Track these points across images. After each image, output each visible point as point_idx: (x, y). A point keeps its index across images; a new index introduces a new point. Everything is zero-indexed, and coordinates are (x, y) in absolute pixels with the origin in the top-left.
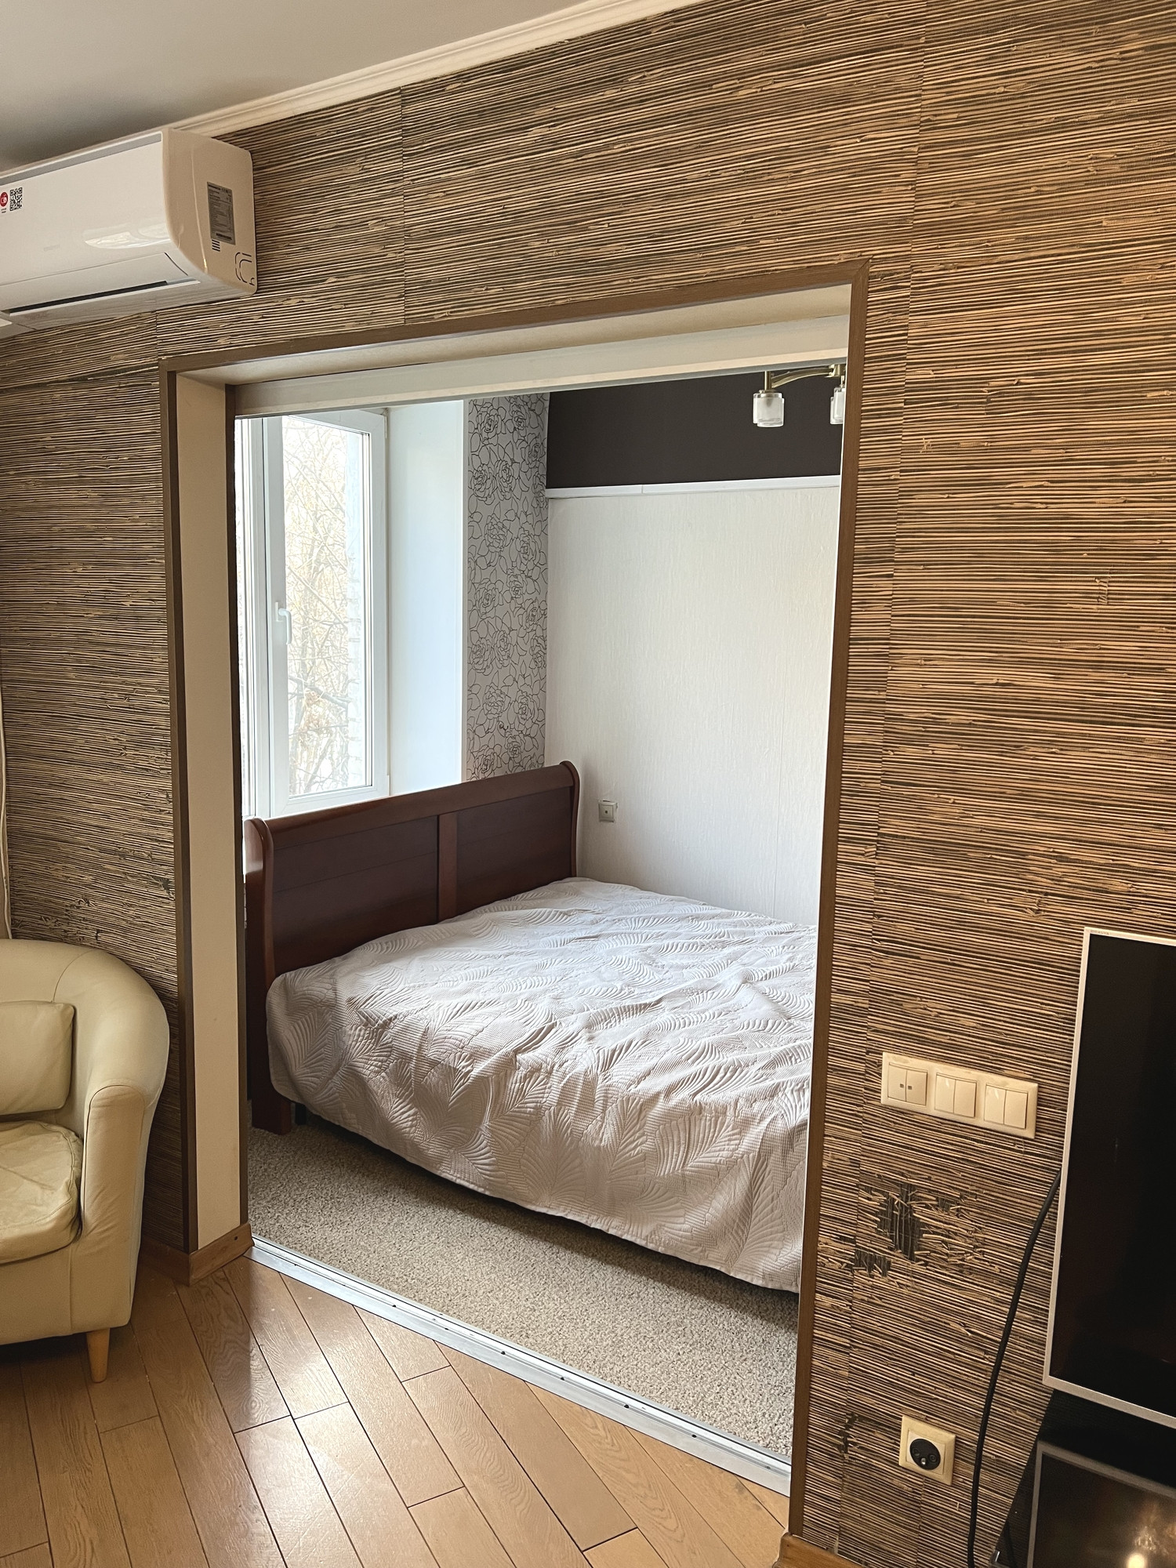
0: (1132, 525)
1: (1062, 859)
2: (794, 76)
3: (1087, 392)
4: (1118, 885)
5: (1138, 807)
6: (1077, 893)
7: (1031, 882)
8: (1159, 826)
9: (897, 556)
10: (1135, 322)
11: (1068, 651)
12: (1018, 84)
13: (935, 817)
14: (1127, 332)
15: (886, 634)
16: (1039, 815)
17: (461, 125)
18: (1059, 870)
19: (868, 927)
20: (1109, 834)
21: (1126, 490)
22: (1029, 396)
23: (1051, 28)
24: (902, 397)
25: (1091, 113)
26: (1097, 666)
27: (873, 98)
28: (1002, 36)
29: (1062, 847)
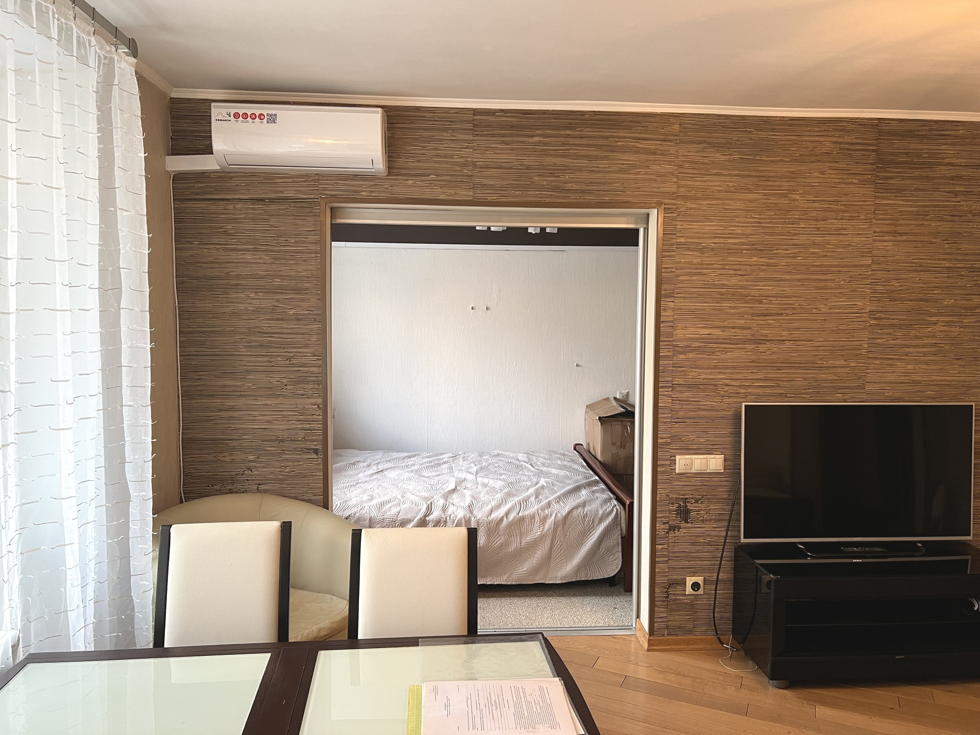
0: (741, 288)
1: (727, 385)
2: (638, 142)
3: (728, 250)
4: (743, 391)
5: (747, 368)
6: (731, 395)
7: (719, 393)
8: (752, 373)
9: (676, 295)
10: (739, 232)
11: (726, 324)
12: (706, 160)
13: (690, 377)
14: (737, 234)
15: (672, 320)
16: (720, 373)
17: (502, 129)
18: (727, 388)
19: (670, 415)
20: (739, 376)
21: (740, 278)
22: (713, 249)
23: (715, 146)
24: (675, 247)
25: (726, 172)
26: (734, 328)
27: (662, 154)
28: (701, 146)
29: (727, 382)
